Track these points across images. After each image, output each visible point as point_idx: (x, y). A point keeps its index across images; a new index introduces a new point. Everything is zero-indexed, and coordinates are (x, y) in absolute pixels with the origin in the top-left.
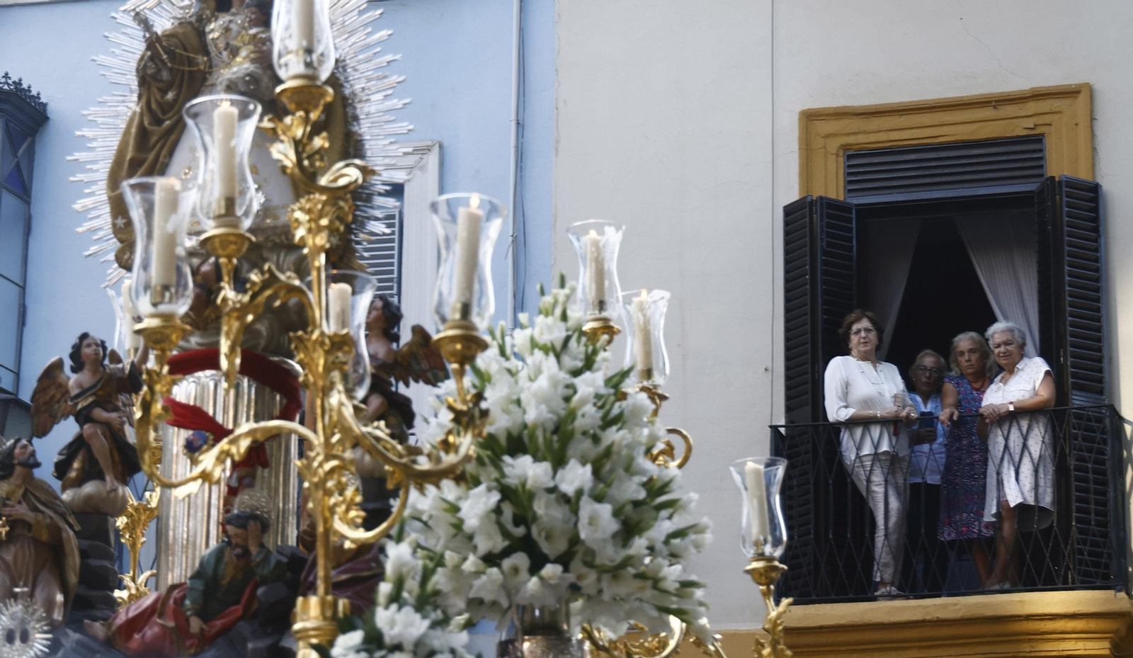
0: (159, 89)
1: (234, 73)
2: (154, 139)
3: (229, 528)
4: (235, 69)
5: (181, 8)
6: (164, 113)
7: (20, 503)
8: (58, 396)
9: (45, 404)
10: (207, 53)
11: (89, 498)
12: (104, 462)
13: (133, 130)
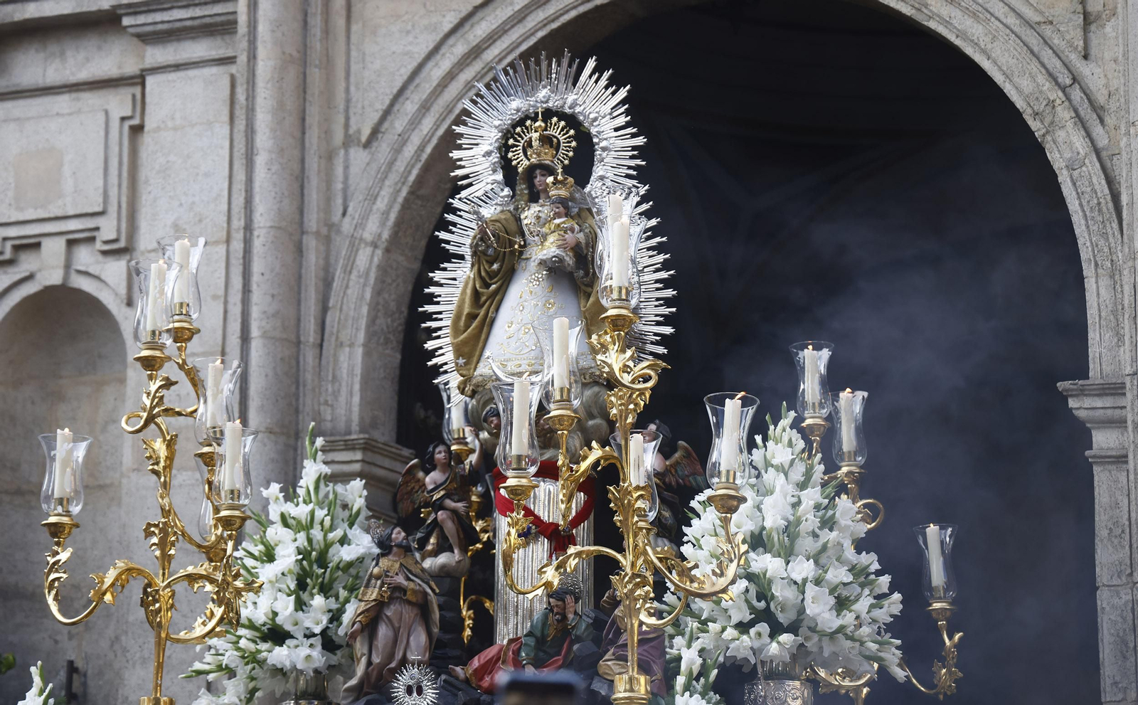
0: (487, 261)
1: (545, 255)
2: (483, 299)
3: (551, 600)
4: (545, 252)
5: (502, 197)
6: (491, 279)
7: (397, 574)
8: (417, 488)
9: (407, 493)
10: (522, 234)
11: (443, 567)
12: (453, 540)
13: (469, 291)
